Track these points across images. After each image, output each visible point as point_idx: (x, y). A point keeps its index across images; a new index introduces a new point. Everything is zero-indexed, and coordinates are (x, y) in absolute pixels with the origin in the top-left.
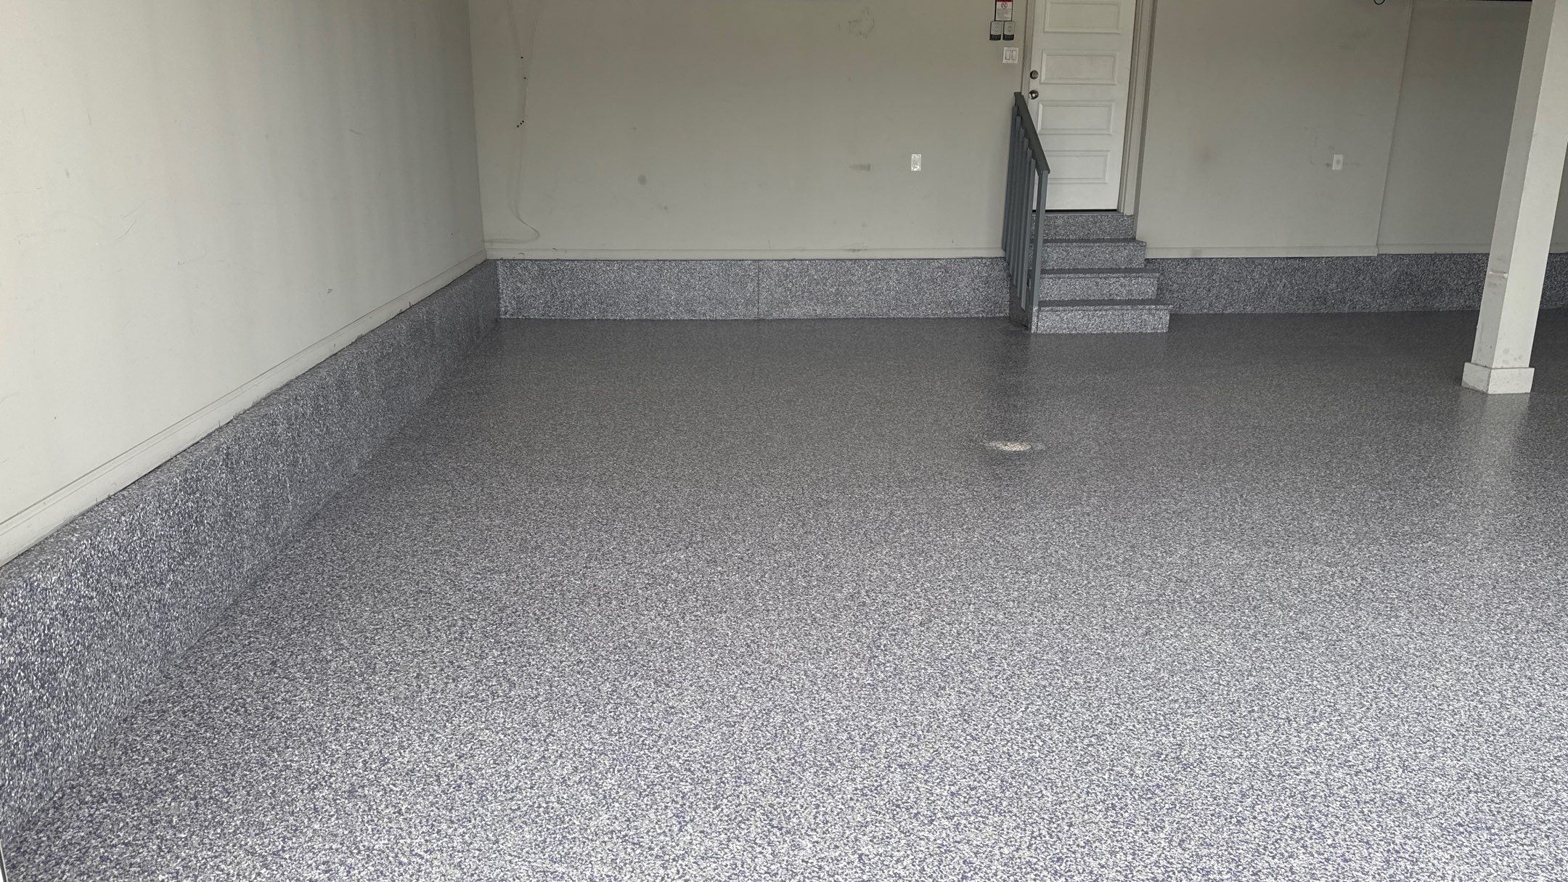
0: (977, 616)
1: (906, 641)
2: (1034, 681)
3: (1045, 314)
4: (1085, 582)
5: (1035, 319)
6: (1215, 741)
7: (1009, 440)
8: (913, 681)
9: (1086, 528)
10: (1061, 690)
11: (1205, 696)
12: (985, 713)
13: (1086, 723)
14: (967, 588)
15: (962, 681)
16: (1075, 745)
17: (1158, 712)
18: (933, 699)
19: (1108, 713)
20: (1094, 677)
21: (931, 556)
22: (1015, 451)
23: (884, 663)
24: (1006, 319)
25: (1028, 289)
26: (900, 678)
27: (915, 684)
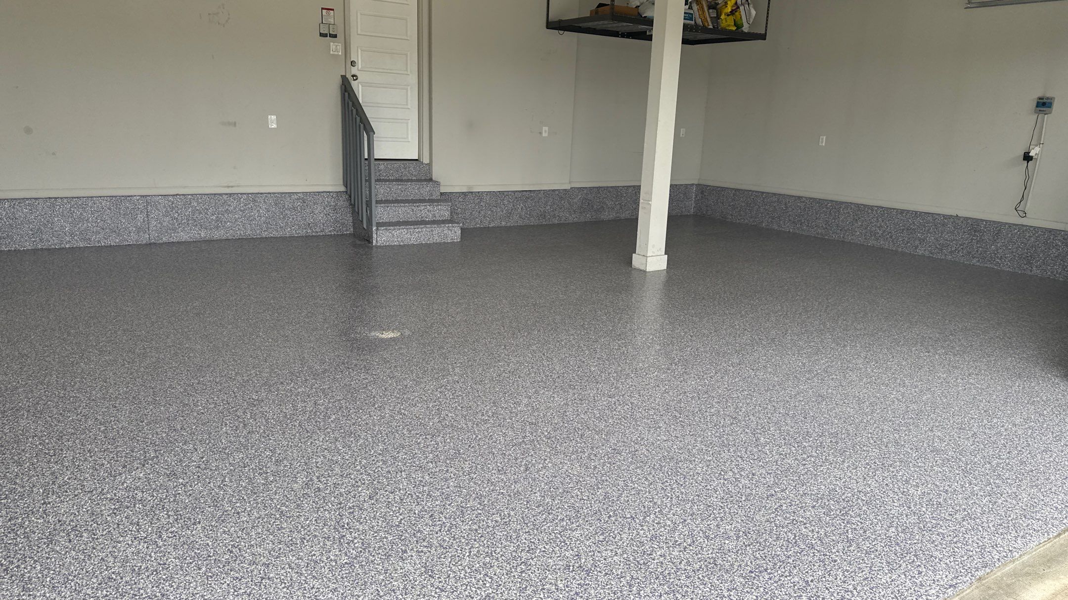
0: (409, 480)
1: (363, 516)
2: (467, 527)
3: (381, 232)
4: (474, 436)
5: (375, 236)
6: (597, 546)
7: (384, 330)
8: (380, 551)
9: (460, 393)
10: (488, 530)
11: (578, 511)
12: (442, 564)
13: (514, 554)
14: (395, 458)
15: (417, 541)
16: (513, 574)
17: (555, 532)
18: (400, 564)
19: (524, 541)
20: (506, 513)
21: (359, 436)
22: (391, 338)
23: (353, 541)
24: (354, 235)
25: (367, 215)
26: (369, 551)
27: (383, 554)
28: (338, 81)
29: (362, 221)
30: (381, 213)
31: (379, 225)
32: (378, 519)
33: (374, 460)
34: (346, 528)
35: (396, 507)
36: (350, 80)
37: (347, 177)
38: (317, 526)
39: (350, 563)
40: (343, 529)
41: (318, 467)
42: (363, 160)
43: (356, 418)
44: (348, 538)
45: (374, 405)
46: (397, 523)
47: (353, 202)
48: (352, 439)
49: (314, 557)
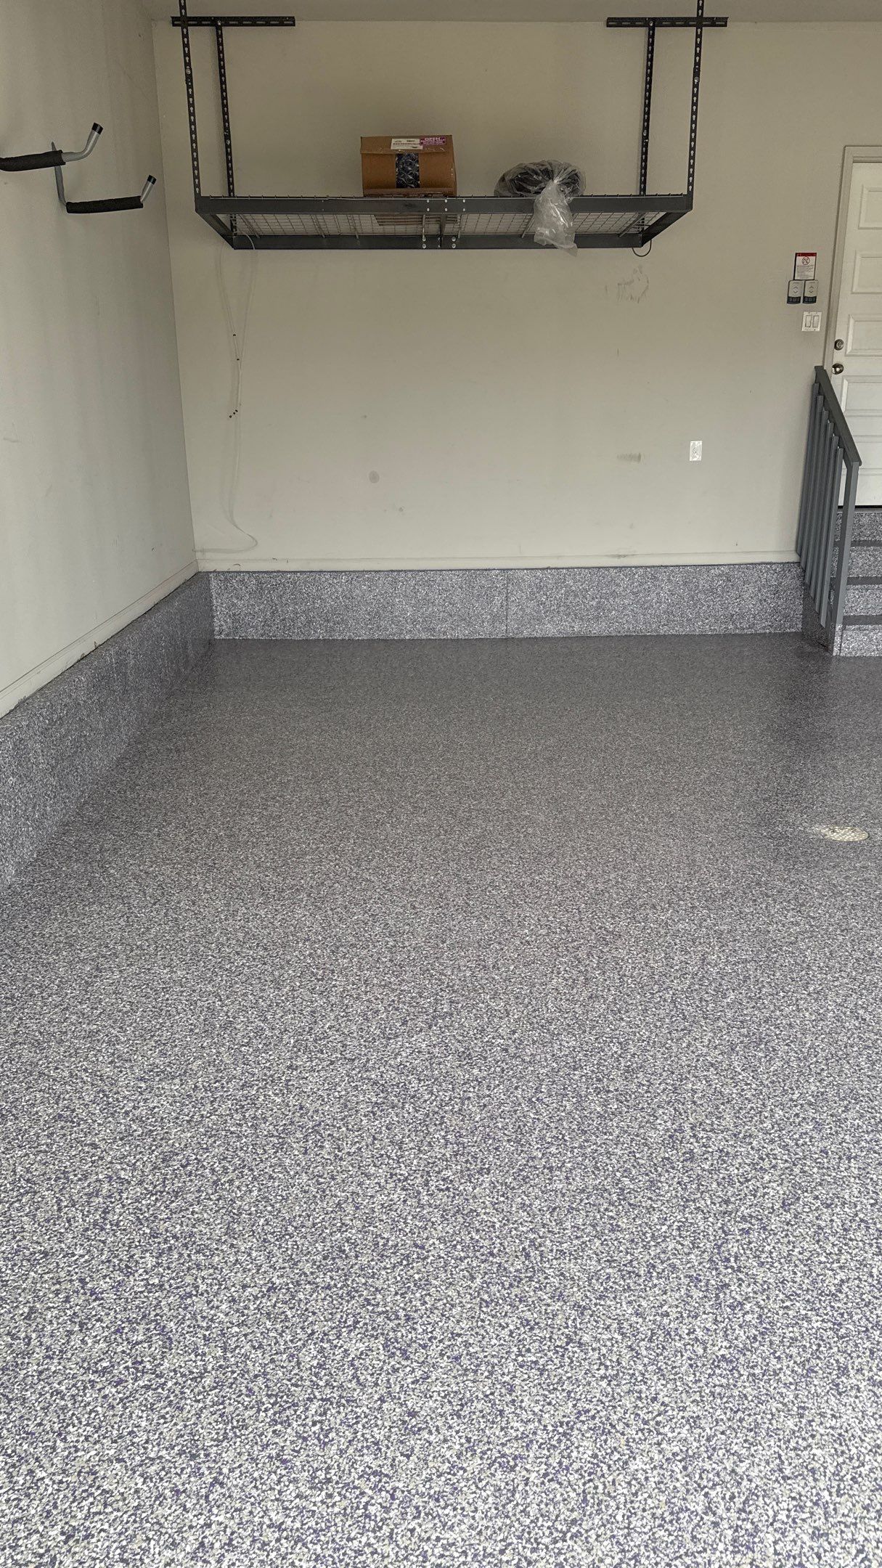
1: (768, 1248)
3: (849, 633)
5: (837, 639)
7: (836, 823)
8: (794, 1351)
14: (839, 1122)
18: (833, 1401)
21: (774, 1050)
22: (849, 843)
23: (741, 1304)
24: (801, 635)
25: (829, 603)
26: (771, 1343)
27: (798, 1360)
28: (808, 376)
29: (819, 614)
30: (854, 600)
31: (848, 621)
32: (796, 1266)
33: (797, 1115)
34: (732, 1267)
35: (834, 1245)
36: (829, 373)
37: (803, 538)
38: (678, 1242)
39: (731, 1362)
40: (727, 1268)
41: (694, 1103)
42: (834, 507)
43: (772, 1009)
44: (734, 1294)
45: (806, 987)
46: (833, 1289)
47: (807, 581)
48: (761, 1054)
49: (666, 1321)
